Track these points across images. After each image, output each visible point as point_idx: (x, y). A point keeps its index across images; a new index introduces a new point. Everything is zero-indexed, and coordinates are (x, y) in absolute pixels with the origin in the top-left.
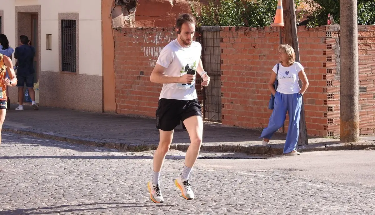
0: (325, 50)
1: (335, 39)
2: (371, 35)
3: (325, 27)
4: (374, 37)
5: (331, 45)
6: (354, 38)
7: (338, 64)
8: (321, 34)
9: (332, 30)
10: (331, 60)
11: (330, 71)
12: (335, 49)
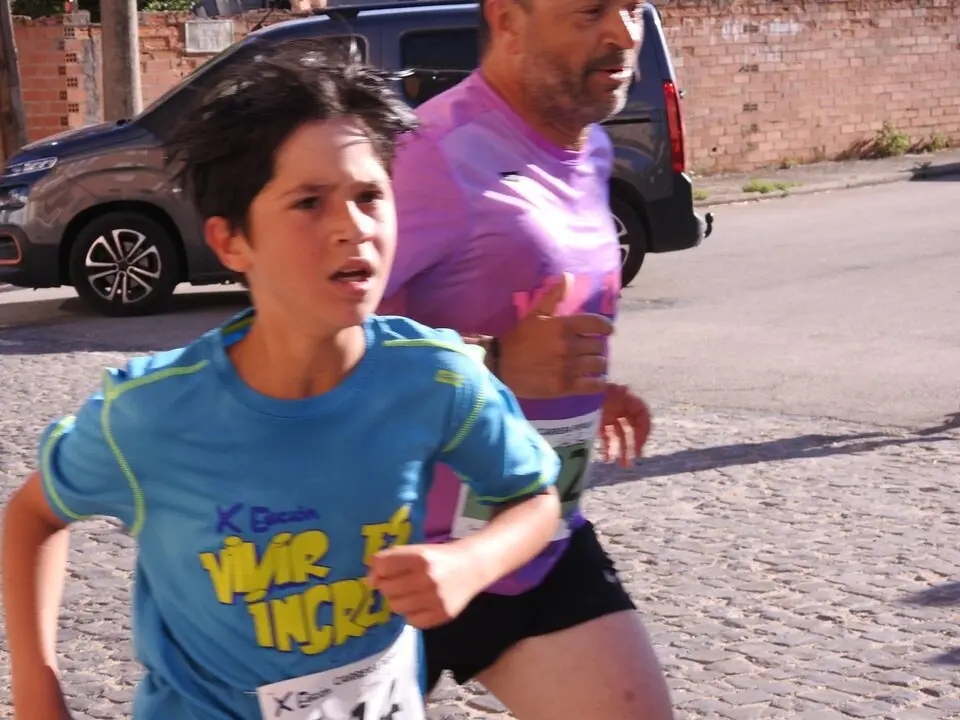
0: (62, 65)
1: (83, 41)
2: (152, 32)
3: (62, 18)
4: (160, 37)
5: (74, 55)
6: (131, 37)
7: (91, 92)
8: (51, 31)
9: (75, 23)
10: (76, 84)
11: (75, 108)
12: (84, 62)
